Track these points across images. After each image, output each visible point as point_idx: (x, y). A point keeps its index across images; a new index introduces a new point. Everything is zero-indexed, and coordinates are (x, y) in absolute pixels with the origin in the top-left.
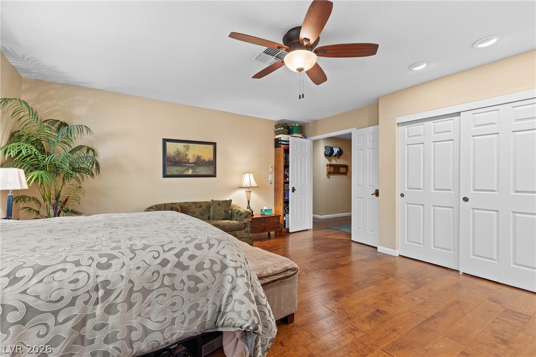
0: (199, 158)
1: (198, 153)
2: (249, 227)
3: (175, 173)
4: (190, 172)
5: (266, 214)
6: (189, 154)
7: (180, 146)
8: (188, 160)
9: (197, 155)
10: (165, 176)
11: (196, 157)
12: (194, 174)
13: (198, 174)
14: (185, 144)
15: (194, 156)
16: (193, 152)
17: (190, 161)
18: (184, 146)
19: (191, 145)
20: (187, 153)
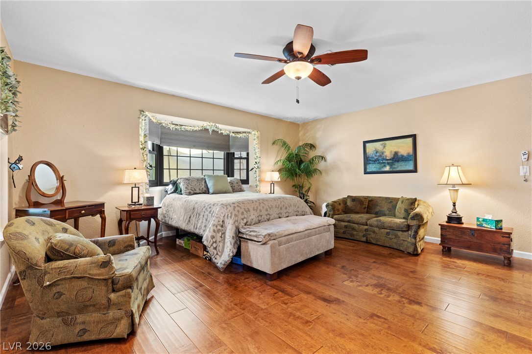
0: (396, 153)
1: (395, 149)
2: (413, 231)
3: (374, 170)
4: (387, 168)
5: (484, 225)
6: (386, 151)
7: (378, 145)
8: (386, 156)
9: (395, 151)
10: (366, 173)
11: (393, 153)
12: (391, 170)
13: (395, 170)
14: (381, 143)
15: (391, 152)
16: (390, 149)
17: (388, 158)
18: (382, 145)
19: (387, 142)
20: (384, 150)
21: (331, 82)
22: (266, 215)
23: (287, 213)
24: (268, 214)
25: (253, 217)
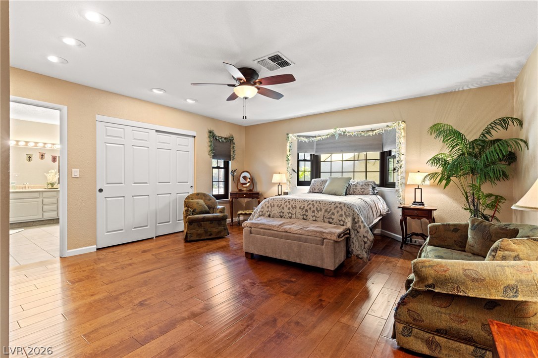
21: (295, 80)
22: (288, 213)
23: (314, 217)
24: (290, 213)
25: (276, 212)
